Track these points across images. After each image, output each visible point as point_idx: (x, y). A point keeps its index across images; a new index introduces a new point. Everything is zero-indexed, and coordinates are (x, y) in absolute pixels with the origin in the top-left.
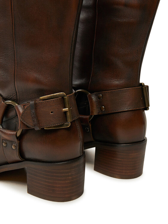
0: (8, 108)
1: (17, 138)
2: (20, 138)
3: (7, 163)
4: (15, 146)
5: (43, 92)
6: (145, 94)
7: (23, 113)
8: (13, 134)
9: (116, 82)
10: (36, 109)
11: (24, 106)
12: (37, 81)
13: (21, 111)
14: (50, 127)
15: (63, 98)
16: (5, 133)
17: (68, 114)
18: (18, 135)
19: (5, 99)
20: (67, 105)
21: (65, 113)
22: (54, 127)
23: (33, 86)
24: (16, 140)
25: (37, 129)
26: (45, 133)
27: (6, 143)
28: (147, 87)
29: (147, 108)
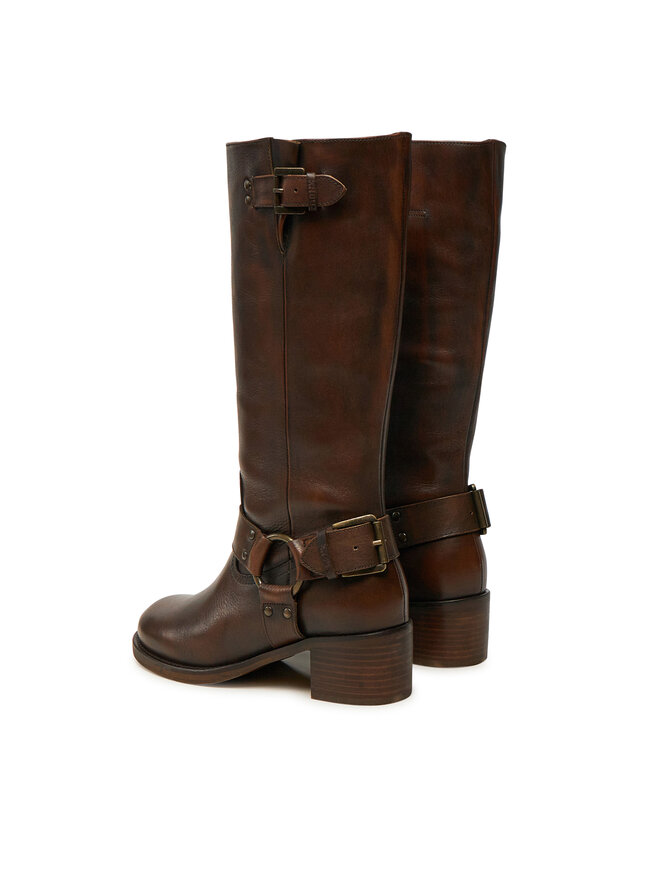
0: (273, 547)
1: (294, 597)
2: (298, 597)
3: (270, 649)
4: (291, 613)
5: (338, 516)
6: (478, 505)
7: (304, 553)
8: (286, 592)
9: (434, 489)
10: (328, 543)
11: (304, 541)
12: (326, 498)
13: (300, 549)
14: (350, 574)
15: (372, 522)
16: (268, 592)
17: (381, 550)
18: (295, 592)
19: (267, 532)
20: (379, 535)
21: (377, 547)
22: (360, 572)
23: (319, 507)
24: (292, 602)
25: (332, 576)
26: (342, 582)
27: (272, 610)
28: (481, 491)
29: (483, 531)
